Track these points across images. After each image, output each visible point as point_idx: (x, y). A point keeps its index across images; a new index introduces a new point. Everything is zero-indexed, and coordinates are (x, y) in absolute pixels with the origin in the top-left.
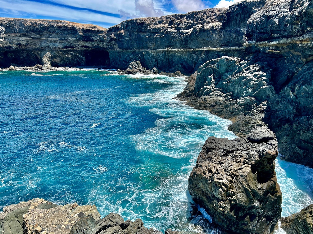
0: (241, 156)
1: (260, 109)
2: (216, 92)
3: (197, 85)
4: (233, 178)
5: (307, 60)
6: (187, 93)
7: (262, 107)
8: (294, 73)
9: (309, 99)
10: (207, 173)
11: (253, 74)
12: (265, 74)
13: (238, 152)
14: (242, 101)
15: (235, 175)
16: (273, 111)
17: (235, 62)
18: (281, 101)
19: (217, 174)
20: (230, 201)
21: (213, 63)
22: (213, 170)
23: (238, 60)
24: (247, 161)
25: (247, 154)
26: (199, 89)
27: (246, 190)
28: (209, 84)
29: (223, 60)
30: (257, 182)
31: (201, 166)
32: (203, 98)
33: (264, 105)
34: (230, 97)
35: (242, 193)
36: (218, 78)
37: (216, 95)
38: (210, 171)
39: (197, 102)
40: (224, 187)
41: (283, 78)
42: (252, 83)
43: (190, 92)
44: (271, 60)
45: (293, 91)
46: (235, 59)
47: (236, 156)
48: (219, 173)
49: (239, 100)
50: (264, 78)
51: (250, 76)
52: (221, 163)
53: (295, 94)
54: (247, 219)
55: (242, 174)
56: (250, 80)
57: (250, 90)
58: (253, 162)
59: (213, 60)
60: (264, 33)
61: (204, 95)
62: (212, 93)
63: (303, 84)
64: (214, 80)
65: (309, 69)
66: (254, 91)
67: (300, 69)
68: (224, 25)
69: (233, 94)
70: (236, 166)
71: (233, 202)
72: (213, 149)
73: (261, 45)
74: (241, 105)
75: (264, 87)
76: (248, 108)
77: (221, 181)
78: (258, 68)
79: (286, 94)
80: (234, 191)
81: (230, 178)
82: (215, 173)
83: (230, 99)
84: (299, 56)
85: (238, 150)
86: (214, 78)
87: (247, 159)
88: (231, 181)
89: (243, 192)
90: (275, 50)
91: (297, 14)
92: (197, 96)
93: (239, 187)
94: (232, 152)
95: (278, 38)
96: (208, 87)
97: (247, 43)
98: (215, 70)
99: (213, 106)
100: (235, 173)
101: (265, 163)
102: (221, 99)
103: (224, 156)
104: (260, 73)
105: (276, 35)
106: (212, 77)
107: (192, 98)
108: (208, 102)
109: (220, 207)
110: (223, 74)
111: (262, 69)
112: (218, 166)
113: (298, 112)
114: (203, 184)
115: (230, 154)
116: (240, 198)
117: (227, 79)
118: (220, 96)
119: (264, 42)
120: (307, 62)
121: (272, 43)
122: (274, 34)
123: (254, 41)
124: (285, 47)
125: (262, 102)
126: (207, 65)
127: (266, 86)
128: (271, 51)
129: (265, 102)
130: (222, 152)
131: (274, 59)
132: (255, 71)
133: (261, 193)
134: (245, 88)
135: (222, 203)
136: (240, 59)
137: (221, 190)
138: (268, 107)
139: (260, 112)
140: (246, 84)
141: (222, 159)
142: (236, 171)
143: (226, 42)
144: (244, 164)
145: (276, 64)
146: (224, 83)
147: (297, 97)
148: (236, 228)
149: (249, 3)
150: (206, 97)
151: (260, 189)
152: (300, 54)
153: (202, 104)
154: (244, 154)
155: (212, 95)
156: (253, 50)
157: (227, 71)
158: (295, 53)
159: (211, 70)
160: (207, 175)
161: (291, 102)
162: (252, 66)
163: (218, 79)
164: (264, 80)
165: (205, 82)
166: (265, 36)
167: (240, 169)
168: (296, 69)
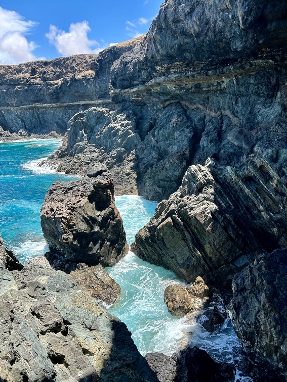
0: (79, 191)
1: (129, 159)
2: (90, 148)
3: (69, 143)
4: (72, 211)
5: (164, 105)
6: (60, 154)
7: (131, 157)
8: (155, 120)
9: (167, 143)
10: (49, 212)
11: (120, 124)
12: (130, 122)
13: (76, 187)
14: (114, 153)
15: (74, 208)
16: (141, 158)
17: (103, 113)
18: (146, 148)
19: (58, 210)
20: (72, 231)
21: (82, 115)
22: (55, 209)
23: (107, 111)
24: (85, 193)
25: (84, 187)
26: (72, 147)
27: (85, 218)
28: (82, 140)
29: (91, 112)
30: (95, 210)
31: (44, 208)
32: (77, 156)
33: (133, 155)
34: (103, 151)
35: (82, 223)
36: (90, 132)
37: (90, 151)
38: (52, 210)
39: (70, 161)
40: (64, 220)
41: (146, 125)
42: (120, 133)
43: (63, 152)
44: (137, 108)
45: (154, 136)
46: (103, 109)
47: (74, 191)
48: (60, 210)
49: (111, 153)
50: (130, 127)
51: (118, 126)
52: (62, 201)
53: (155, 139)
54: (91, 245)
55: (79, 206)
56: (118, 130)
57: (119, 141)
58: (89, 193)
59: (81, 112)
60: (125, 80)
61: (78, 153)
62: (85, 150)
63: (161, 129)
64: (85, 135)
65: (166, 114)
66: (122, 141)
67: (160, 115)
68: (97, 73)
69: (106, 148)
70: (74, 200)
71: (74, 232)
72: (55, 190)
73: (125, 93)
74: (113, 158)
75: (130, 136)
76: (120, 159)
77: (61, 216)
78: (124, 117)
79: (149, 140)
80: (74, 222)
81: (70, 211)
82: (57, 210)
83: (103, 153)
84: (157, 102)
85: (76, 186)
86: (86, 133)
87: (84, 192)
88: (70, 213)
89: (83, 221)
90: (137, 97)
91: (142, 60)
92: (71, 156)
93: (78, 218)
94: (71, 189)
95: (138, 85)
96: (80, 143)
97: (112, 91)
98: (86, 123)
99: (88, 164)
100: (73, 206)
101: (101, 192)
102: (95, 155)
103: (65, 193)
104: (126, 122)
105: (135, 82)
106: (83, 132)
107: (66, 158)
108: (82, 159)
109: (64, 239)
110: (94, 127)
111: (128, 118)
112: (59, 204)
113: (160, 156)
114: (48, 225)
115: (70, 191)
116: (80, 227)
117: (99, 133)
118: (95, 151)
119: (126, 90)
120: (164, 108)
121: (132, 91)
122: (133, 81)
123: (119, 89)
124: (145, 94)
125: (132, 152)
126: (76, 118)
127: (132, 135)
128: (134, 98)
129: (134, 152)
130: (63, 191)
131: (139, 107)
132: (121, 120)
133: (99, 219)
134: (115, 139)
135: (65, 236)
136: (108, 109)
137: (62, 224)
138: (137, 156)
139: (130, 161)
140: (115, 134)
141: (62, 197)
142: (74, 204)
143: (103, 93)
144: (82, 197)
145: (141, 112)
146: (97, 137)
147: (158, 142)
148: (83, 256)
149: (118, 49)
150: (80, 155)
151: (98, 216)
152: (157, 100)
153: (76, 163)
154: (81, 188)
155: (86, 152)
156: (120, 99)
157: (97, 123)
158: (154, 99)
159: (81, 124)
160: (50, 215)
161: (153, 148)
162: (119, 116)
163: (91, 134)
164: (129, 129)
165: (76, 138)
166: (126, 83)
167: (78, 202)
168: (157, 116)
